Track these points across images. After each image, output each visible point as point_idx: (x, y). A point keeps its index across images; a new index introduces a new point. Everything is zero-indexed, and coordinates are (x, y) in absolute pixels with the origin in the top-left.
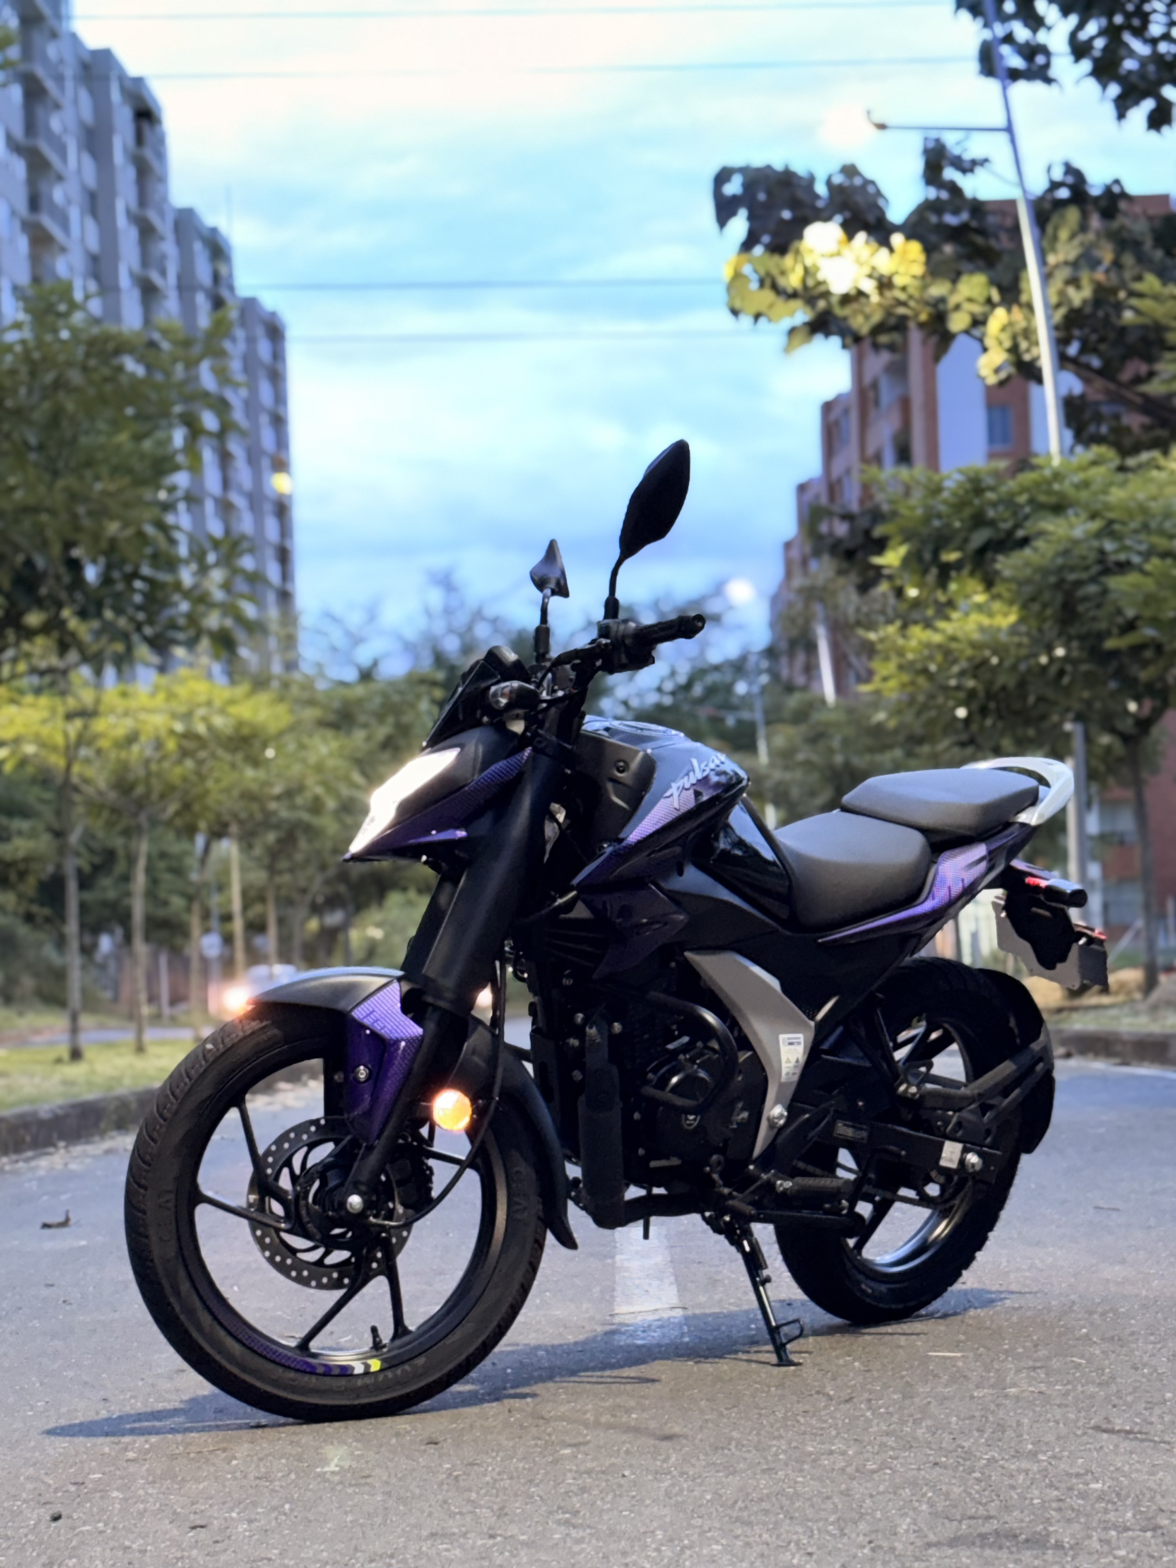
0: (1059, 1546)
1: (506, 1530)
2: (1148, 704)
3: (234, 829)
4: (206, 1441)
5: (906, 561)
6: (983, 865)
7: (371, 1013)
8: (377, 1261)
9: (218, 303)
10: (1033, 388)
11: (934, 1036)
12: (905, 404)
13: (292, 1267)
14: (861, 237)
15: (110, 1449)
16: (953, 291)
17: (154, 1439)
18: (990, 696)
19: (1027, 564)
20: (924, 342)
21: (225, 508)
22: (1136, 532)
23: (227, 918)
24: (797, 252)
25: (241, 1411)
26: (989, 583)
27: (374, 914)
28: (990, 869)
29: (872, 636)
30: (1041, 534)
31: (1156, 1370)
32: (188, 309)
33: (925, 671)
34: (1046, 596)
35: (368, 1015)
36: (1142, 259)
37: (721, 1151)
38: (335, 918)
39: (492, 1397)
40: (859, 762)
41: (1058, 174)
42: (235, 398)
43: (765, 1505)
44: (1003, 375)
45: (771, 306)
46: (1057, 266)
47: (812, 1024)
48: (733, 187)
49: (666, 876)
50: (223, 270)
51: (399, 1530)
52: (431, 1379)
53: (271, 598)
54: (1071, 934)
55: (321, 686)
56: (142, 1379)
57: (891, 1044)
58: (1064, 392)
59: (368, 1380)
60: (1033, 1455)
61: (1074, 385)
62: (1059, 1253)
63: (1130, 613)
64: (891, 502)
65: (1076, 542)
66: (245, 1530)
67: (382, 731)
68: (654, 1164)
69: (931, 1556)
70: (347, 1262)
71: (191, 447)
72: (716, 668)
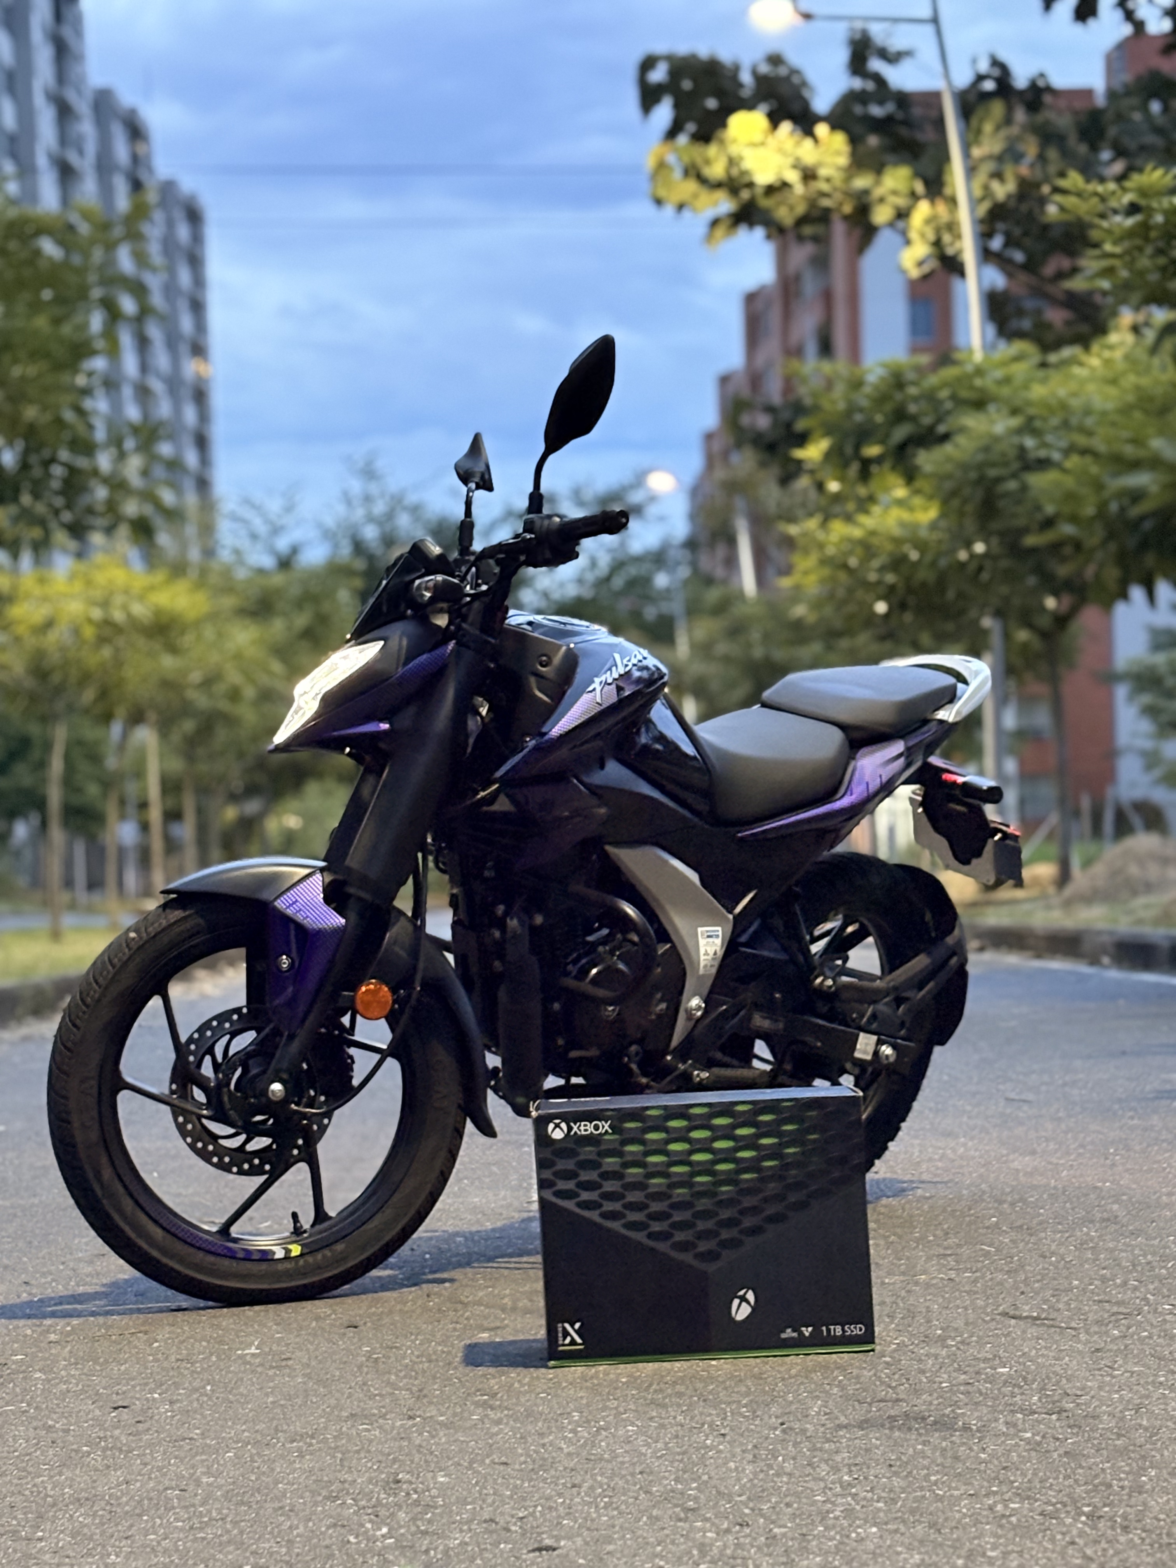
0: (966, 1428)
1: (424, 1411)
2: (1067, 600)
3: (152, 716)
4: (127, 1324)
5: (828, 456)
6: (902, 760)
7: (294, 903)
8: (298, 1147)
9: (137, 186)
10: (956, 282)
11: (850, 929)
12: (827, 297)
13: (214, 1153)
14: (786, 127)
15: (33, 1331)
16: (878, 183)
17: (75, 1322)
18: (910, 590)
19: (949, 459)
20: (849, 234)
21: (143, 393)
22: (1056, 428)
23: (143, 805)
24: (722, 142)
25: (163, 1294)
26: (910, 476)
27: (293, 803)
28: (908, 765)
29: (793, 530)
30: (962, 430)
31: (1063, 1259)
32: (106, 190)
33: (845, 566)
34: (967, 491)
35: (291, 905)
36: (1067, 154)
37: (640, 1042)
38: (252, 807)
39: (411, 1282)
40: (779, 655)
41: (984, 66)
42: (154, 282)
43: (679, 1388)
44: (926, 268)
45: (695, 196)
46: (983, 159)
47: (731, 917)
48: (658, 75)
49: (588, 770)
50: (141, 149)
51: (320, 1411)
52: (350, 1264)
53: (189, 485)
54: (987, 830)
55: (241, 574)
56: (63, 1263)
57: (808, 937)
58: (987, 284)
59: (288, 1265)
60: (942, 1340)
61: (996, 278)
62: (970, 1144)
63: (1050, 509)
64: (815, 395)
65: (996, 439)
66: (167, 1411)
67: (302, 620)
68: (574, 1054)
69: (842, 1437)
70: (268, 1148)
71: (110, 334)
72: (638, 559)
